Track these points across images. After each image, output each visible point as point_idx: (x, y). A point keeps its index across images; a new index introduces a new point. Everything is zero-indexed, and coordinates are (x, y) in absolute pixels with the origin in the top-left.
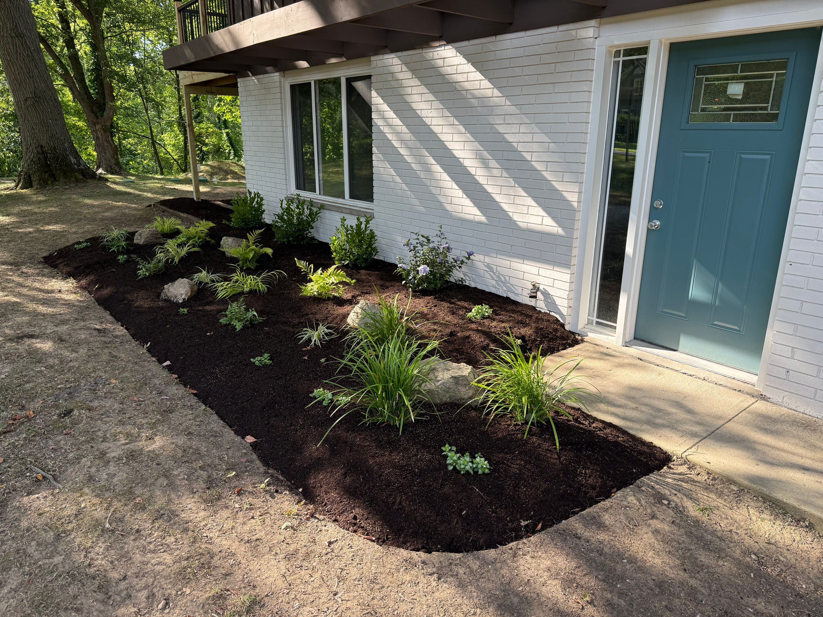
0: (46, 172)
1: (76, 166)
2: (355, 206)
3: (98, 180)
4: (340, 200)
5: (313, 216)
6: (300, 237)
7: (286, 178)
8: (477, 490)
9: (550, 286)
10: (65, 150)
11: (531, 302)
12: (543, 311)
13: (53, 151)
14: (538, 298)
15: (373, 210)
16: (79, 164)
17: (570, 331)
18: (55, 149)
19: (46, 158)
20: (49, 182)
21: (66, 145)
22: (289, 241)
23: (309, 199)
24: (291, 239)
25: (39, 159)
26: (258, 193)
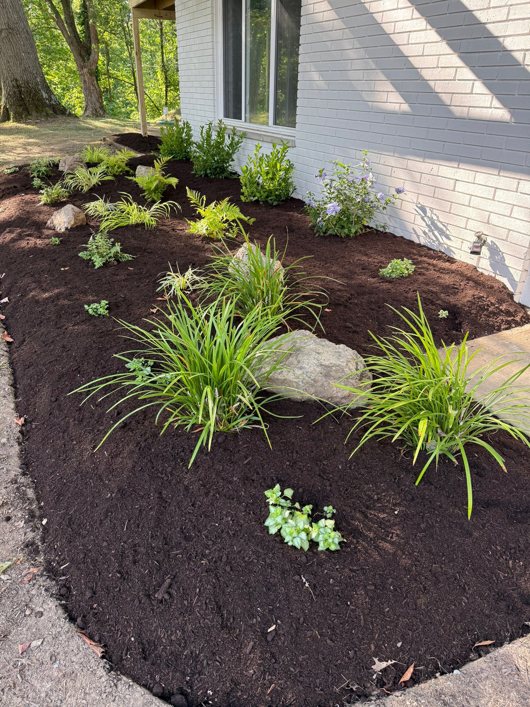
0: (21, 106)
1: (47, 101)
2: (279, 134)
3: (68, 116)
4: (264, 128)
5: (234, 146)
6: (218, 169)
7: (214, 104)
8: (307, 585)
9: (502, 239)
10: (37, 84)
11: (472, 260)
12: (486, 273)
13: (27, 85)
14: (481, 255)
15: (295, 137)
16: (50, 99)
17: (520, 304)
18: (28, 83)
19: (20, 92)
20: (24, 116)
21: (38, 80)
22: (206, 175)
23: (232, 128)
24: (208, 172)
25: (14, 92)
26: (187, 123)
